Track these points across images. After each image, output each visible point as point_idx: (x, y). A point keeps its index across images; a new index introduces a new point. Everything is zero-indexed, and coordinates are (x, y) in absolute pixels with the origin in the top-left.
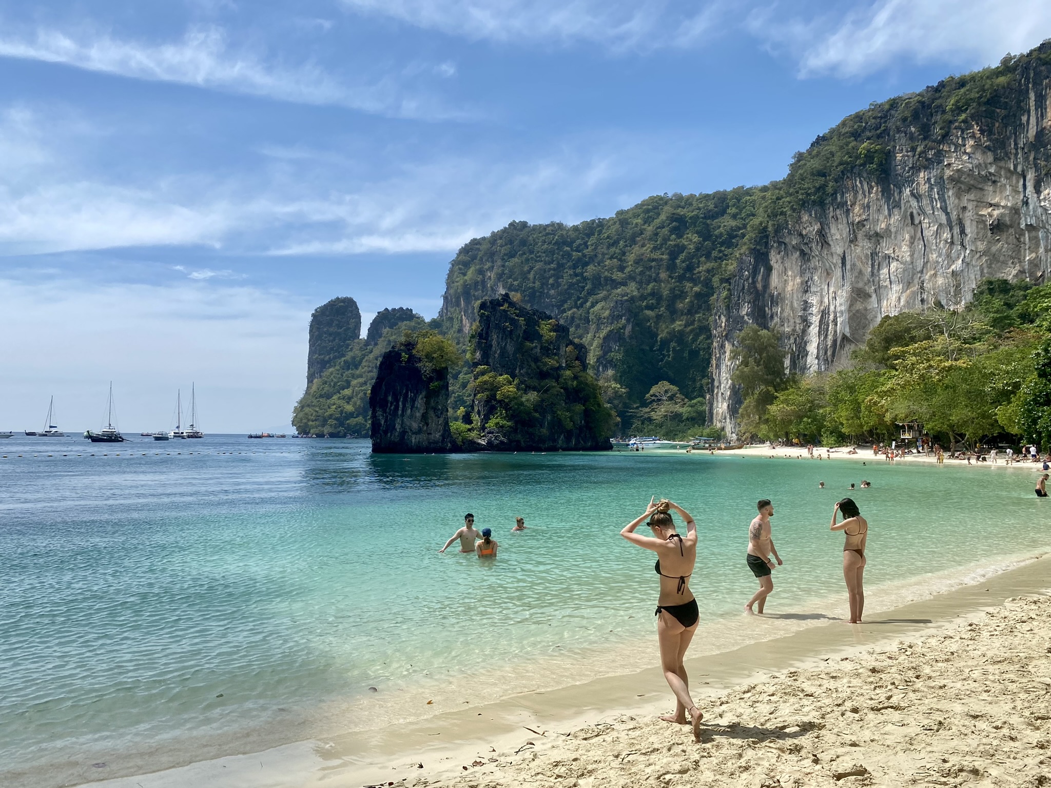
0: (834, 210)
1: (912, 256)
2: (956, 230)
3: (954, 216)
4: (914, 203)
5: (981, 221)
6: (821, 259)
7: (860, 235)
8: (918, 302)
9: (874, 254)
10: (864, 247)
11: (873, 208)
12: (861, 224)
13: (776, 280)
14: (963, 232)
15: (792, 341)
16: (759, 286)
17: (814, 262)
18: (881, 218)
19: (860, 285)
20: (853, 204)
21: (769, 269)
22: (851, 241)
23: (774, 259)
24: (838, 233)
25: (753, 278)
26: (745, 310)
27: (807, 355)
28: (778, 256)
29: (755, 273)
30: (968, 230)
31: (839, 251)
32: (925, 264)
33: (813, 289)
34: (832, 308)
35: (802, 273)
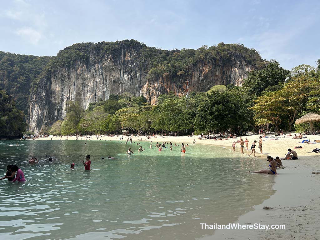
0: (73, 69)
1: (93, 85)
2: (105, 81)
3: (104, 77)
4: (94, 72)
5: (111, 80)
6: (68, 83)
7: (79, 78)
8: (94, 98)
9: (83, 83)
10: (80, 81)
11: (83, 71)
12: (80, 75)
13: (53, 87)
14: (106, 81)
15: (58, 105)
16: (48, 88)
17: (65, 83)
18: (86, 74)
19: (79, 91)
20: (78, 69)
21: (51, 83)
22: (77, 79)
23: (53, 80)
24: (73, 76)
25: (46, 85)
26: (43, 94)
27: (62, 110)
28: (54, 80)
29: (46, 83)
30: (108, 81)
31: (73, 81)
32: (97, 88)
33: (65, 91)
34: (70, 97)
35: (61, 86)
